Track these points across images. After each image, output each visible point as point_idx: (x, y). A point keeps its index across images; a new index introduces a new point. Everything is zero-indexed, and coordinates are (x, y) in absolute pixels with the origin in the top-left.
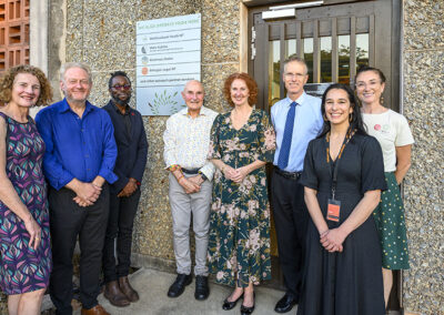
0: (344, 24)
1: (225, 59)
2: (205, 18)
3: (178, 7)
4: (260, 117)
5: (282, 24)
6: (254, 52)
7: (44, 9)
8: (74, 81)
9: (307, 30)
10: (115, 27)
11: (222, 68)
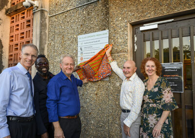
0: (186, 31)
1: (121, 52)
2: (110, 32)
3: (97, 28)
4: (161, 83)
5: (151, 32)
6: (136, 48)
7: (38, 33)
8: (67, 64)
9: (165, 35)
10: (68, 39)
11: (119, 56)
